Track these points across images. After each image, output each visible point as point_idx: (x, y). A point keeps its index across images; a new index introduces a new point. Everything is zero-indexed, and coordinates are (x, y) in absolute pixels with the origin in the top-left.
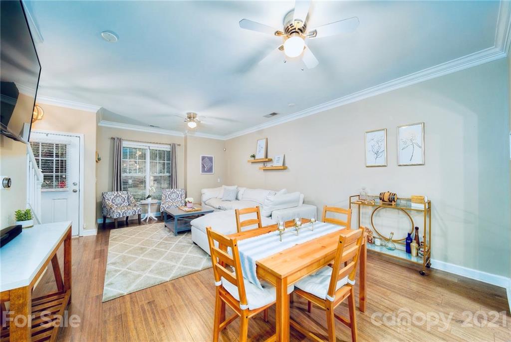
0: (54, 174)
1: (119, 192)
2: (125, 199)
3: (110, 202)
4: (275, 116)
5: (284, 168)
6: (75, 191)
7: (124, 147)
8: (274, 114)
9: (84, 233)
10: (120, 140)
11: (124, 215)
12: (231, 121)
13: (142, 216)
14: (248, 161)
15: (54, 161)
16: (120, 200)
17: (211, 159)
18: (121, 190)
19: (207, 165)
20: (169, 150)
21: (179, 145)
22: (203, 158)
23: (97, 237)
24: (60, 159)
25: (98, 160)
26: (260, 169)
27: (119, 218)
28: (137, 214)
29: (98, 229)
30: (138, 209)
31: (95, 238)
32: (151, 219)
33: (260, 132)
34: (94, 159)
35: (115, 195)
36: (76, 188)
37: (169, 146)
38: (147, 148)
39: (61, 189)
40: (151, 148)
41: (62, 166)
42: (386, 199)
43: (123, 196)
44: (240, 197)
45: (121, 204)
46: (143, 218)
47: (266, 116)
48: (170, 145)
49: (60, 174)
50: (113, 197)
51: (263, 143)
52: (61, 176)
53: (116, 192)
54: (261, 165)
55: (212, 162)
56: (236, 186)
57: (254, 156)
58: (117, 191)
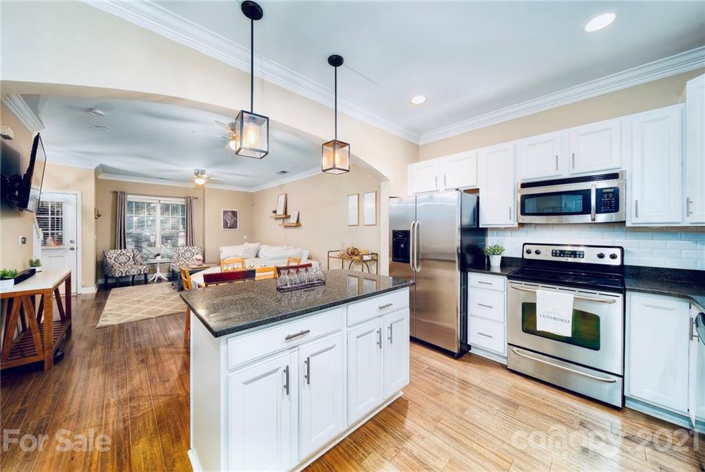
0: (50, 232)
1: (123, 250)
2: (130, 258)
3: (113, 261)
4: (284, 175)
5: (298, 224)
6: (72, 249)
7: (128, 202)
8: (284, 172)
9: (82, 291)
10: (124, 193)
11: (128, 274)
12: (247, 176)
13: (149, 276)
14: (271, 217)
15: (50, 219)
16: (124, 259)
17: (234, 214)
18: (125, 248)
19: (231, 221)
20: (183, 203)
21: (196, 198)
22: (225, 212)
23: (97, 295)
24: (56, 217)
25: (98, 216)
26: (280, 225)
27: (121, 277)
28: (142, 273)
29: (99, 288)
30: (144, 267)
31: (94, 297)
32: (160, 280)
33: (282, 186)
34: (93, 215)
35: (118, 253)
36: (74, 245)
37: (183, 200)
38: (158, 202)
39: (57, 247)
40: (161, 202)
41: (58, 224)
42: (350, 253)
43: (128, 254)
44: (260, 255)
45: (125, 264)
46: (150, 278)
47: (278, 173)
48: (185, 198)
49: (55, 231)
50: (115, 255)
51: (282, 198)
52: (57, 234)
53: (120, 251)
54: (281, 222)
55: (236, 217)
56: (259, 244)
57: (275, 212)
58: (121, 249)
